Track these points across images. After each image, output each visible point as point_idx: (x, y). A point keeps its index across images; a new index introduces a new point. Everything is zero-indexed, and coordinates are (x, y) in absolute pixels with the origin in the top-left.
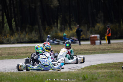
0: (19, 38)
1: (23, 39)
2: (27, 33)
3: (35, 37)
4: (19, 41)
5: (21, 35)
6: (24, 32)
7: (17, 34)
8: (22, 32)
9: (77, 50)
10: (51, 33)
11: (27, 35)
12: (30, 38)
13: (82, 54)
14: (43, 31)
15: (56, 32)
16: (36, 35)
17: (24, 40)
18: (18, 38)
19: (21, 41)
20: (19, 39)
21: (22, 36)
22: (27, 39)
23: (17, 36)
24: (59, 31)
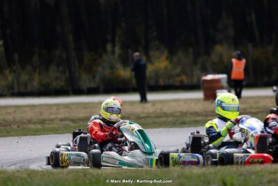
0: (15, 81)
1: (26, 85)
2: (37, 70)
3: (57, 78)
4: (16, 91)
5: (19, 74)
6: (29, 68)
7: (10, 72)
8: (23, 68)
9: (172, 115)
10: (100, 69)
11: (37, 74)
12: (43, 82)
13: (190, 123)
14: (77, 64)
15: (112, 67)
16: (59, 75)
17: (29, 89)
18: (13, 83)
19: (22, 90)
20: (16, 86)
21: (24, 77)
22: (35, 83)
23: (10, 78)
24: (119, 66)
